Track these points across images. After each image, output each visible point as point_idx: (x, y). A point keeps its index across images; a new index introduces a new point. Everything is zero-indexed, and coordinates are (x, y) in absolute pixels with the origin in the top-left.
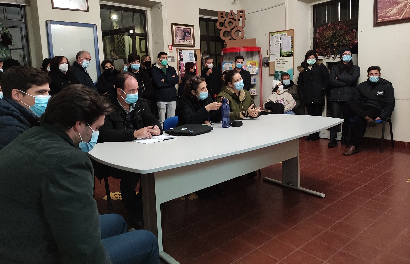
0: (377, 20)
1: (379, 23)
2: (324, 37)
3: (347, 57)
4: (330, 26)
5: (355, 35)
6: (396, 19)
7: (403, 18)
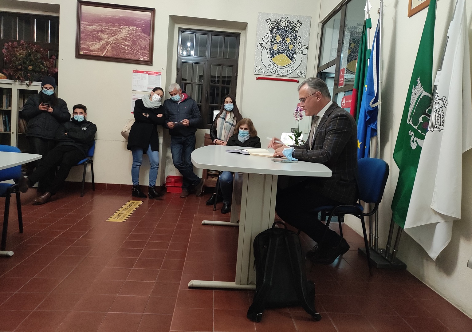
0: (79, 52)
1: (81, 55)
2: (15, 56)
4: (23, 44)
5: (54, 63)
6: (98, 55)
7: (105, 55)
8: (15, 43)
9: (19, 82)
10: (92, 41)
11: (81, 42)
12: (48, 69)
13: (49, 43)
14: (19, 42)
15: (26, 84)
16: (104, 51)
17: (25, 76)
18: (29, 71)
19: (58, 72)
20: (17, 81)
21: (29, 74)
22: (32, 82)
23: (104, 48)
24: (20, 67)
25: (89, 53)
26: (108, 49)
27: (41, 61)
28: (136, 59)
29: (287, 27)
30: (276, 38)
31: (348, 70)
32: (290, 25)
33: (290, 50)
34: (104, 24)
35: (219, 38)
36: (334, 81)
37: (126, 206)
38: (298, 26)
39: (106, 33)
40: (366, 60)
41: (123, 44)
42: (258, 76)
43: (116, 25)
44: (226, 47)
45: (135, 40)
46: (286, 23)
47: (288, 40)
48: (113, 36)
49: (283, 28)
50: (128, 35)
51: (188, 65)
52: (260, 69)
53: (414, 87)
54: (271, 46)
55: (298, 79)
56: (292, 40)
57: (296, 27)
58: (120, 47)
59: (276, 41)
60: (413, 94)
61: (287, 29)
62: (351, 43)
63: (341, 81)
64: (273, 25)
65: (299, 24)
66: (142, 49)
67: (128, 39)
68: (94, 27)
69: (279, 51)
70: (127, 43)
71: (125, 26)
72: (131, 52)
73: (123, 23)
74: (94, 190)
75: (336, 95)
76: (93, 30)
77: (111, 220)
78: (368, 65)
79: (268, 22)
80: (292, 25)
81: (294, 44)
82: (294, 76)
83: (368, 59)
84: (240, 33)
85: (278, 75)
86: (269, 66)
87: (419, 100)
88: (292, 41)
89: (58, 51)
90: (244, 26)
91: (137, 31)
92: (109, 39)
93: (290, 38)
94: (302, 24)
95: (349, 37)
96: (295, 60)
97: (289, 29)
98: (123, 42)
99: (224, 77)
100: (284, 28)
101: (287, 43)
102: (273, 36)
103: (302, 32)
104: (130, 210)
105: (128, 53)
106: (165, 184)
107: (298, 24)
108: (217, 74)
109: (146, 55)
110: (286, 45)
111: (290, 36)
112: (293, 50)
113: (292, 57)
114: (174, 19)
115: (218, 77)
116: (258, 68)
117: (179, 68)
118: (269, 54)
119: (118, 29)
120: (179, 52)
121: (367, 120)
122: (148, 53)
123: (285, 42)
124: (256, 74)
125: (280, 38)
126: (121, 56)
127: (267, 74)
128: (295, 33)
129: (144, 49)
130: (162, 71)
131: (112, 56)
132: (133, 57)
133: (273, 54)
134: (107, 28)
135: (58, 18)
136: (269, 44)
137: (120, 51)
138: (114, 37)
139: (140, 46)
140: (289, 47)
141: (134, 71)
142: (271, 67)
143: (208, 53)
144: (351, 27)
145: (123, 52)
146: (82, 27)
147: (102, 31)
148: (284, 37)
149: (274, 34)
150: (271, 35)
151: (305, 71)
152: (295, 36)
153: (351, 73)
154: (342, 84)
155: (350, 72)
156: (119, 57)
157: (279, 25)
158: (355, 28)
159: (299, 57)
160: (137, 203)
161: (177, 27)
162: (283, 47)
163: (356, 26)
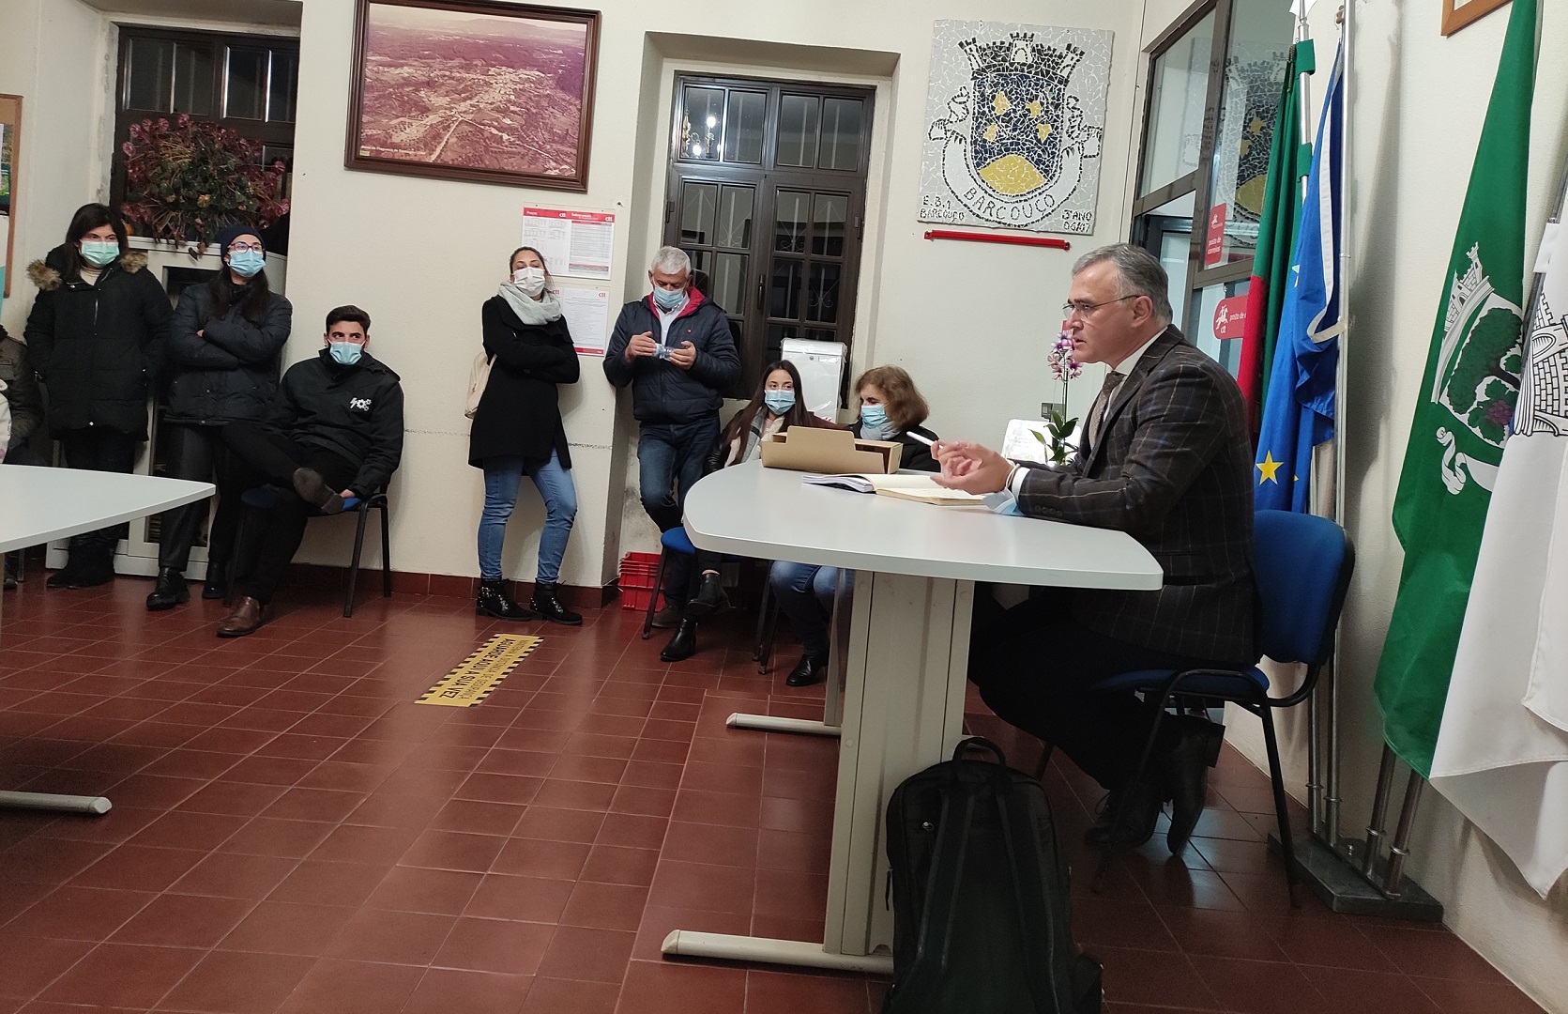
0: (357, 150)
1: (364, 159)
2: (160, 163)
3: (247, 257)
4: (186, 127)
5: (280, 183)
6: (416, 159)
7: (439, 161)
8: (162, 122)
9: (168, 243)
10: (398, 117)
11: (365, 118)
12: (258, 203)
13: (267, 120)
14: (172, 119)
15: (190, 250)
16: (436, 147)
17: (188, 226)
18: (200, 209)
19: (288, 214)
20: (164, 241)
21: (199, 221)
22: (207, 246)
23: (434, 138)
24: (171, 199)
25: (387, 153)
26: (447, 142)
27: (239, 179)
28: (536, 171)
29: (1030, 66)
30: (993, 104)
31: (1242, 208)
32: (1043, 60)
33: (1039, 141)
34: (437, 63)
35: (807, 103)
36: (1191, 244)
37: (485, 651)
38: (1067, 61)
39: (442, 91)
40: (1298, 180)
41: (496, 124)
42: (930, 228)
43: (476, 65)
44: (828, 128)
45: (534, 111)
46: (1029, 55)
47: (1035, 109)
48: (464, 100)
49: (1016, 69)
50: (512, 97)
51: (702, 192)
52: (938, 203)
53: (1460, 278)
54: (978, 127)
55: (1066, 239)
56: (1047, 107)
57: (1061, 67)
58: (486, 134)
59: (993, 112)
60: (1455, 302)
61: (1030, 72)
62: (1251, 120)
63: (1213, 246)
64: (985, 60)
65: (1074, 55)
66: (554, 141)
67: (512, 108)
68: (406, 71)
69: (1002, 144)
70: (508, 121)
71: (504, 68)
72: (520, 149)
73: (496, 59)
74: (387, 593)
75: (1194, 293)
76: (402, 81)
77: (434, 699)
78: (1304, 195)
79: (969, 51)
80: (1049, 60)
81: (1054, 122)
82: (1053, 226)
83: (1305, 178)
84: (876, 87)
85: (999, 223)
86: (970, 196)
87: (1477, 322)
88: (1047, 112)
89: (291, 146)
90: (887, 64)
91: (541, 83)
92: (451, 109)
93: (1042, 104)
94: (1083, 57)
95: (1244, 97)
96: (1057, 173)
97: (1037, 73)
98: (497, 120)
99: (820, 226)
100: (1023, 71)
101: (1030, 120)
102: (983, 95)
103: (1082, 83)
104: (497, 666)
105: (511, 154)
106: (617, 581)
107: (1070, 55)
108: (796, 216)
109: (568, 161)
110: (1028, 126)
111: (1041, 95)
112: (1052, 140)
113: (1048, 166)
114: (661, 45)
115: (801, 226)
116: (932, 201)
117: (673, 199)
118: (969, 155)
119: (482, 77)
120: (674, 148)
121: (1298, 385)
122: (575, 151)
123: (1025, 116)
124: (924, 220)
125: (1008, 102)
126: (489, 163)
127: (963, 222)
128: (1060, 86)
129: (563, 139)
130: (617, 211)
131: (459, 161)
132: (526, 167)
133: (982, 154)
134: (448, 73)
135: (296, 41)
136: (970, 121)
137: (486, 147)
138: (469, 102)
139: (550, 131)
140: (1037, 130)
141: (527, 212)
142: (977, 197)
143: (769, 150)
144: (1249, 65)
145: (493, 149)
146: (368, 72)
147: (430, 84)
148: (1022, 100)
149: (988, 91)
150: (977, 94)
151: (1092, 211)
152: (1059, 94)
153: (1252, 219)
154: (1216, 257)
155: (1249, 215)
156: (484, 166)
157: (1004, 60)
158: (1264, 69)
159: (1070, 164)
160: (522, 643)
161: (669, 68)
162: (1016, 133)
163: (1268, 63)
